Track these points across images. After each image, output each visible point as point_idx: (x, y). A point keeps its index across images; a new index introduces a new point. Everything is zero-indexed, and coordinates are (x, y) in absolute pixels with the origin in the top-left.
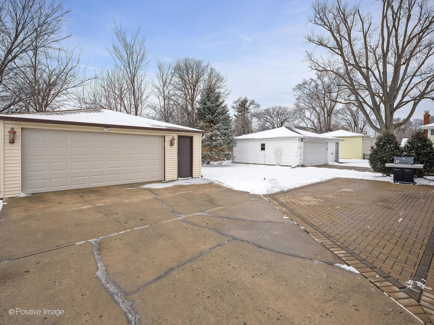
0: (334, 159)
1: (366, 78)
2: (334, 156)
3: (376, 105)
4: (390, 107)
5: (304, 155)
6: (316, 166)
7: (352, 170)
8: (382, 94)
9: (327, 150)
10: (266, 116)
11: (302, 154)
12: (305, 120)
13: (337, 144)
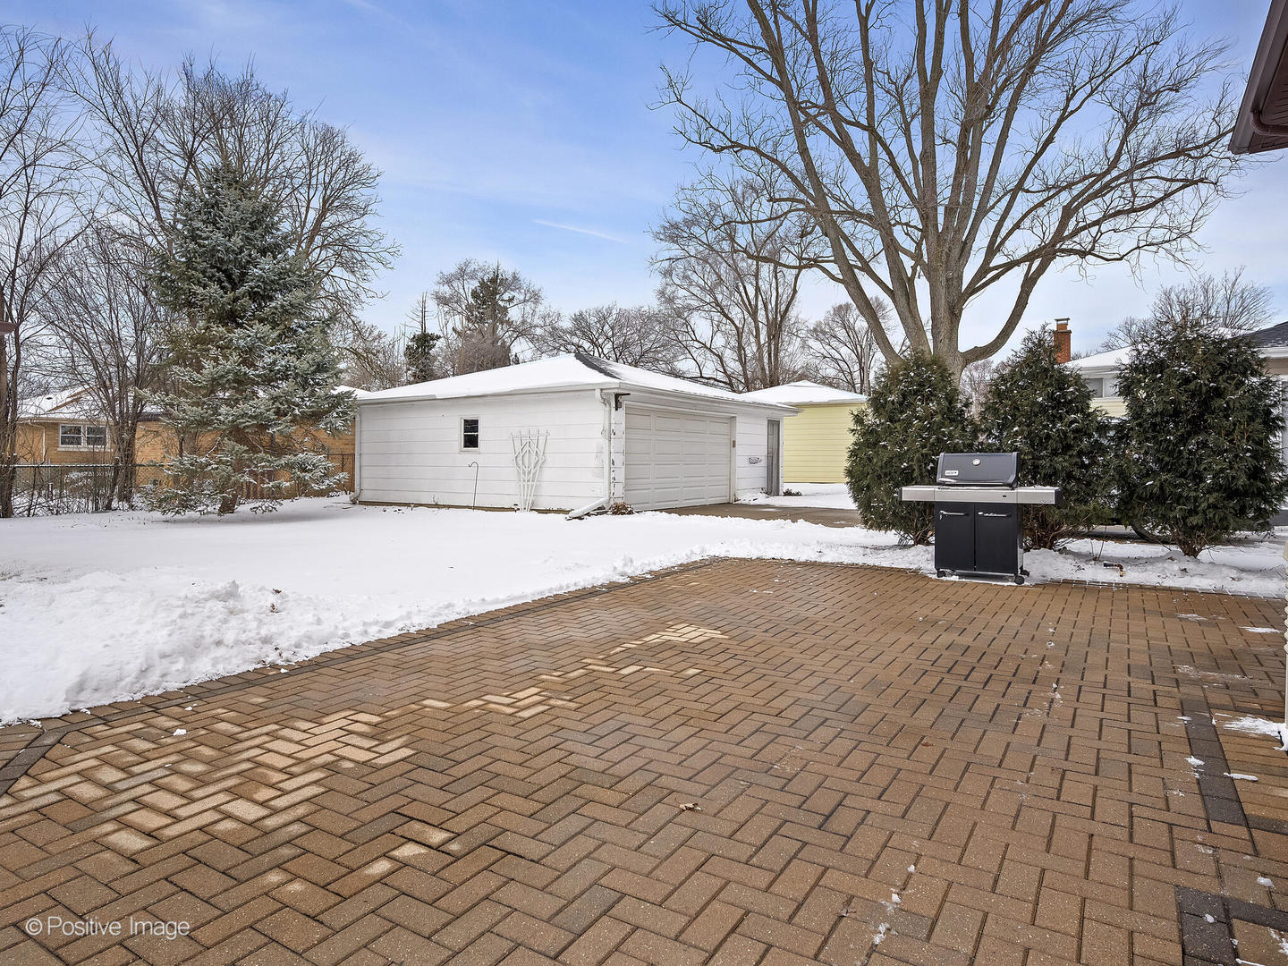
0: (763, 483)
1: (869, 177)
2: (761, 470)
3: (902, 279)
4: (948, 287)
5: (627, 465)
6: (669, 511)
7: (801, 521)
8: (918, 229)
9: (734, 446)
10: (575, 340)
11: (619, 459)
12: (693, 350)
13: (774, 425)
